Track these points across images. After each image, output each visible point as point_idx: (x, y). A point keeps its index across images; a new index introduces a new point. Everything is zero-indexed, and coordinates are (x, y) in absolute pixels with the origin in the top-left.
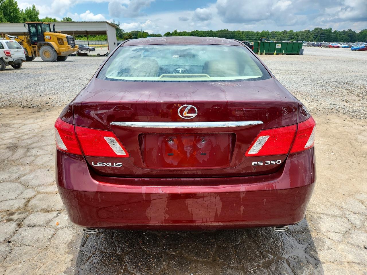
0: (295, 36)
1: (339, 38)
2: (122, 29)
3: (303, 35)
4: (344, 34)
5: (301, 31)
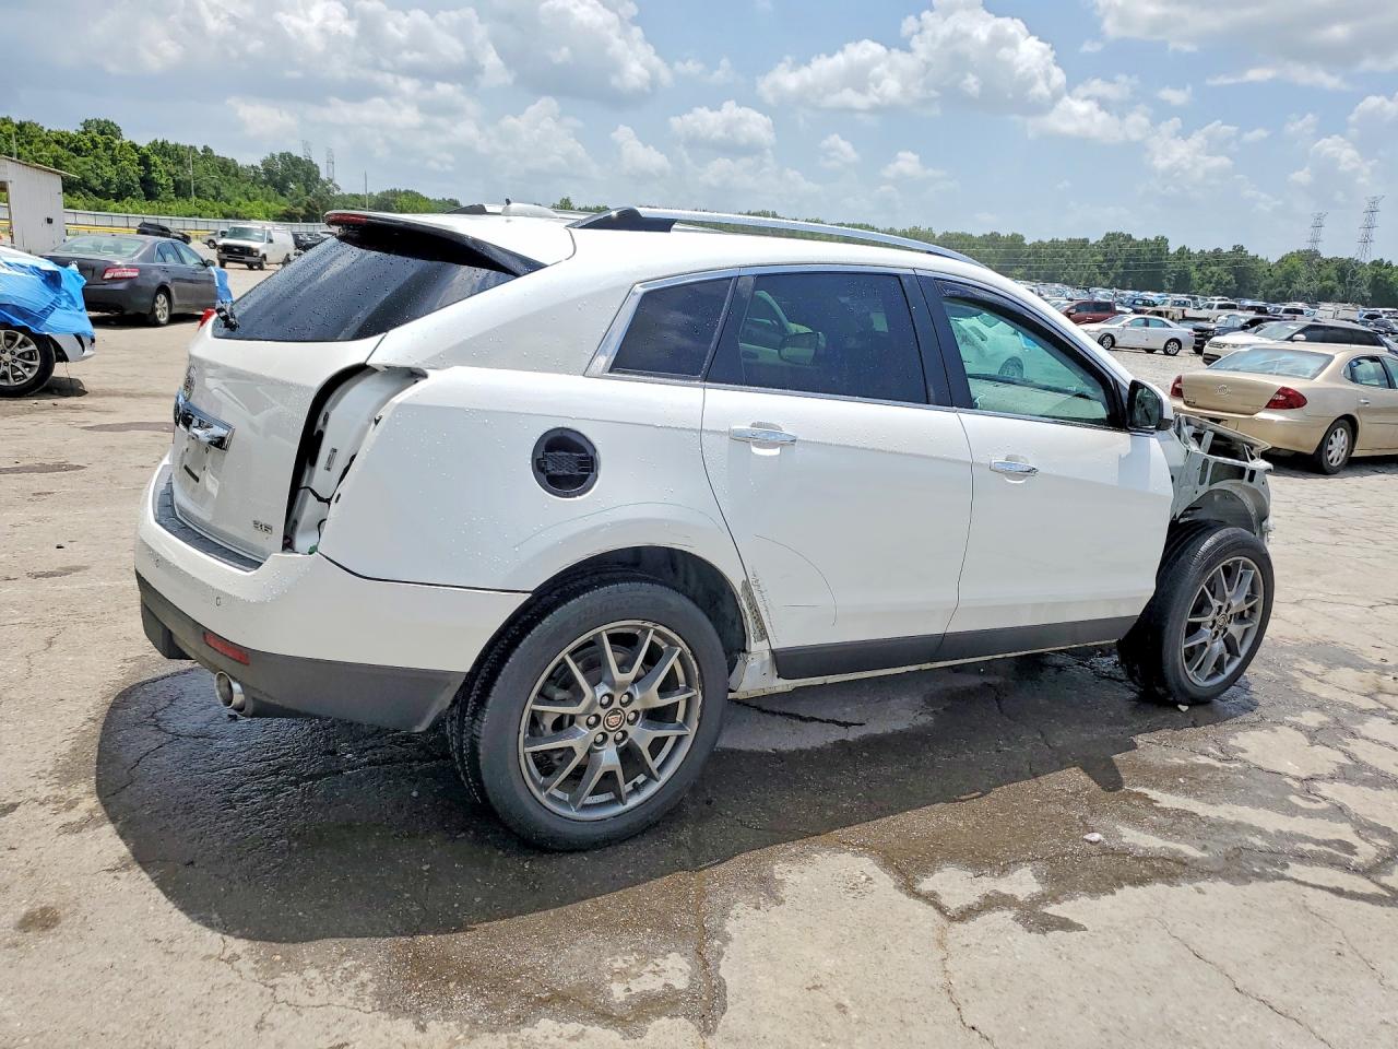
0: (1029, 256)
1: (1196, 275)
3: (1063, 256)
4: (1218, 264)
5: (1052, 241)
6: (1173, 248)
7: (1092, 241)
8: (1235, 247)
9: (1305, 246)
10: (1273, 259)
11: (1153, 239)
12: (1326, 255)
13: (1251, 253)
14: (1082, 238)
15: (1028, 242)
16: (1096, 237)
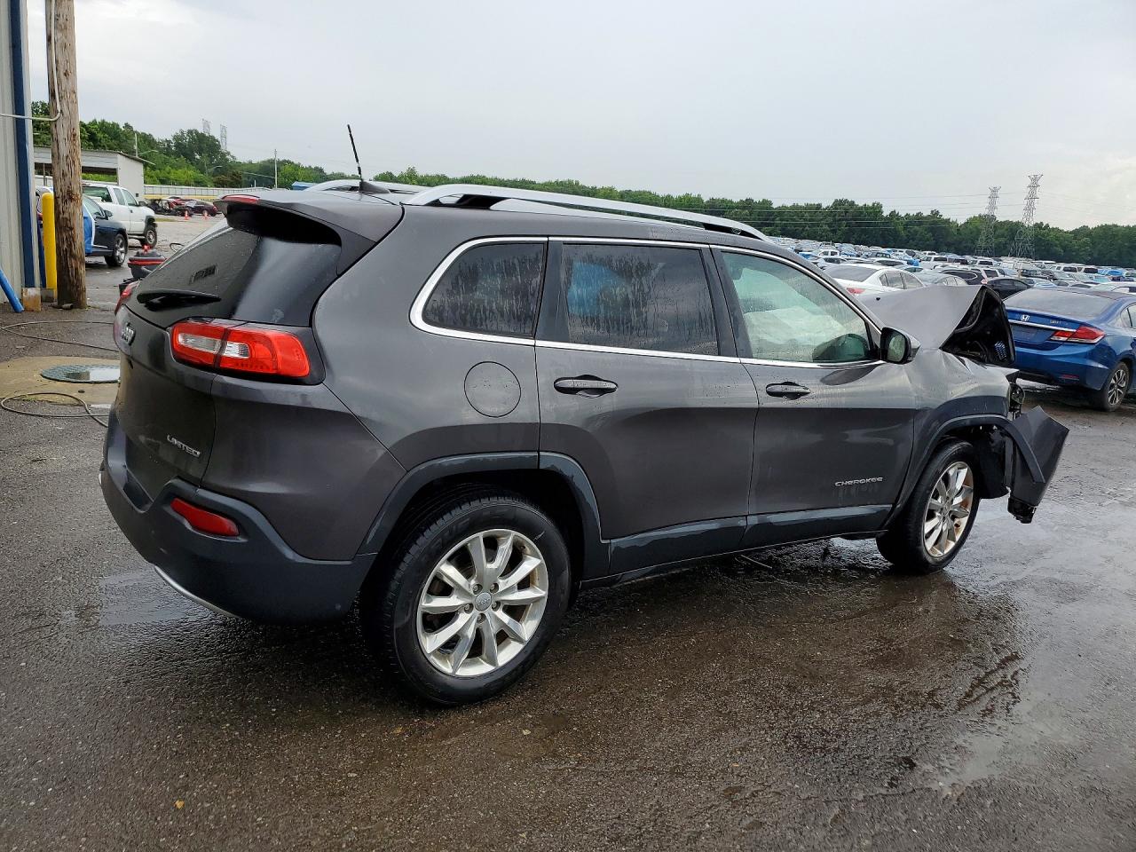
2: (229, 153)
4: (920, 225)
6: (886, 213)
7: (824, 206)
8: (932, 212)
9: (984, 212)
10: (961, 221)
11: (871, 205)
12: (1000, 219)
13: (945, 217)
14: (816, 203)
15: (774, 206)
16: (827, 203)
